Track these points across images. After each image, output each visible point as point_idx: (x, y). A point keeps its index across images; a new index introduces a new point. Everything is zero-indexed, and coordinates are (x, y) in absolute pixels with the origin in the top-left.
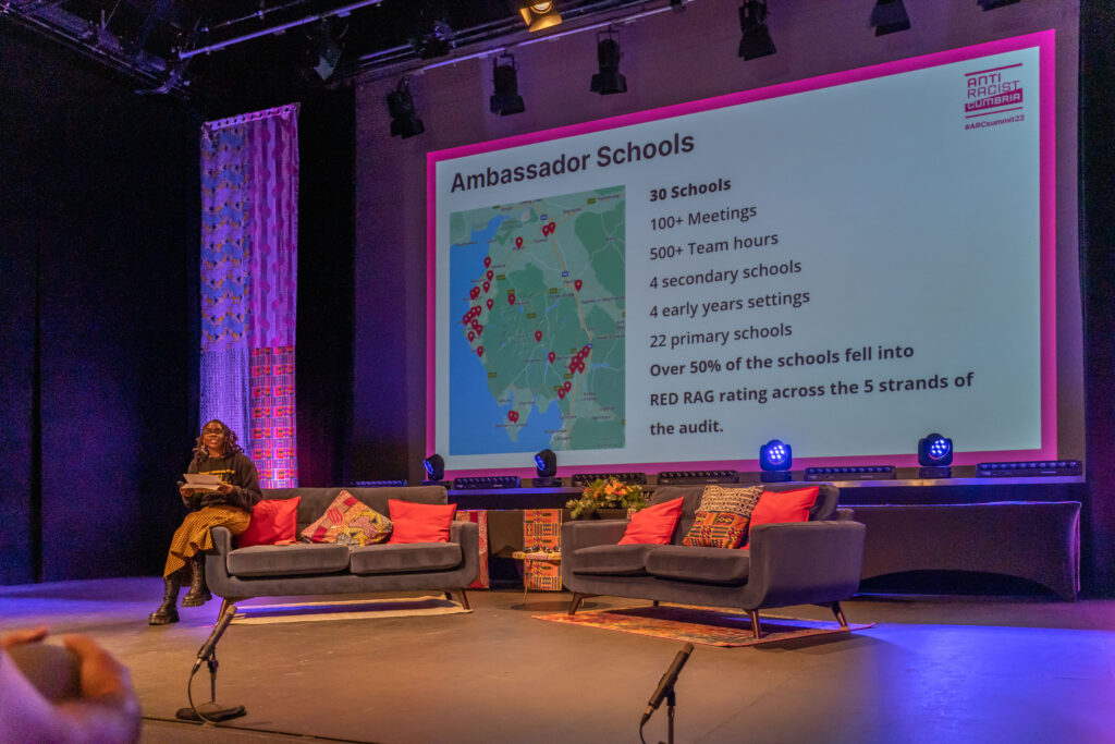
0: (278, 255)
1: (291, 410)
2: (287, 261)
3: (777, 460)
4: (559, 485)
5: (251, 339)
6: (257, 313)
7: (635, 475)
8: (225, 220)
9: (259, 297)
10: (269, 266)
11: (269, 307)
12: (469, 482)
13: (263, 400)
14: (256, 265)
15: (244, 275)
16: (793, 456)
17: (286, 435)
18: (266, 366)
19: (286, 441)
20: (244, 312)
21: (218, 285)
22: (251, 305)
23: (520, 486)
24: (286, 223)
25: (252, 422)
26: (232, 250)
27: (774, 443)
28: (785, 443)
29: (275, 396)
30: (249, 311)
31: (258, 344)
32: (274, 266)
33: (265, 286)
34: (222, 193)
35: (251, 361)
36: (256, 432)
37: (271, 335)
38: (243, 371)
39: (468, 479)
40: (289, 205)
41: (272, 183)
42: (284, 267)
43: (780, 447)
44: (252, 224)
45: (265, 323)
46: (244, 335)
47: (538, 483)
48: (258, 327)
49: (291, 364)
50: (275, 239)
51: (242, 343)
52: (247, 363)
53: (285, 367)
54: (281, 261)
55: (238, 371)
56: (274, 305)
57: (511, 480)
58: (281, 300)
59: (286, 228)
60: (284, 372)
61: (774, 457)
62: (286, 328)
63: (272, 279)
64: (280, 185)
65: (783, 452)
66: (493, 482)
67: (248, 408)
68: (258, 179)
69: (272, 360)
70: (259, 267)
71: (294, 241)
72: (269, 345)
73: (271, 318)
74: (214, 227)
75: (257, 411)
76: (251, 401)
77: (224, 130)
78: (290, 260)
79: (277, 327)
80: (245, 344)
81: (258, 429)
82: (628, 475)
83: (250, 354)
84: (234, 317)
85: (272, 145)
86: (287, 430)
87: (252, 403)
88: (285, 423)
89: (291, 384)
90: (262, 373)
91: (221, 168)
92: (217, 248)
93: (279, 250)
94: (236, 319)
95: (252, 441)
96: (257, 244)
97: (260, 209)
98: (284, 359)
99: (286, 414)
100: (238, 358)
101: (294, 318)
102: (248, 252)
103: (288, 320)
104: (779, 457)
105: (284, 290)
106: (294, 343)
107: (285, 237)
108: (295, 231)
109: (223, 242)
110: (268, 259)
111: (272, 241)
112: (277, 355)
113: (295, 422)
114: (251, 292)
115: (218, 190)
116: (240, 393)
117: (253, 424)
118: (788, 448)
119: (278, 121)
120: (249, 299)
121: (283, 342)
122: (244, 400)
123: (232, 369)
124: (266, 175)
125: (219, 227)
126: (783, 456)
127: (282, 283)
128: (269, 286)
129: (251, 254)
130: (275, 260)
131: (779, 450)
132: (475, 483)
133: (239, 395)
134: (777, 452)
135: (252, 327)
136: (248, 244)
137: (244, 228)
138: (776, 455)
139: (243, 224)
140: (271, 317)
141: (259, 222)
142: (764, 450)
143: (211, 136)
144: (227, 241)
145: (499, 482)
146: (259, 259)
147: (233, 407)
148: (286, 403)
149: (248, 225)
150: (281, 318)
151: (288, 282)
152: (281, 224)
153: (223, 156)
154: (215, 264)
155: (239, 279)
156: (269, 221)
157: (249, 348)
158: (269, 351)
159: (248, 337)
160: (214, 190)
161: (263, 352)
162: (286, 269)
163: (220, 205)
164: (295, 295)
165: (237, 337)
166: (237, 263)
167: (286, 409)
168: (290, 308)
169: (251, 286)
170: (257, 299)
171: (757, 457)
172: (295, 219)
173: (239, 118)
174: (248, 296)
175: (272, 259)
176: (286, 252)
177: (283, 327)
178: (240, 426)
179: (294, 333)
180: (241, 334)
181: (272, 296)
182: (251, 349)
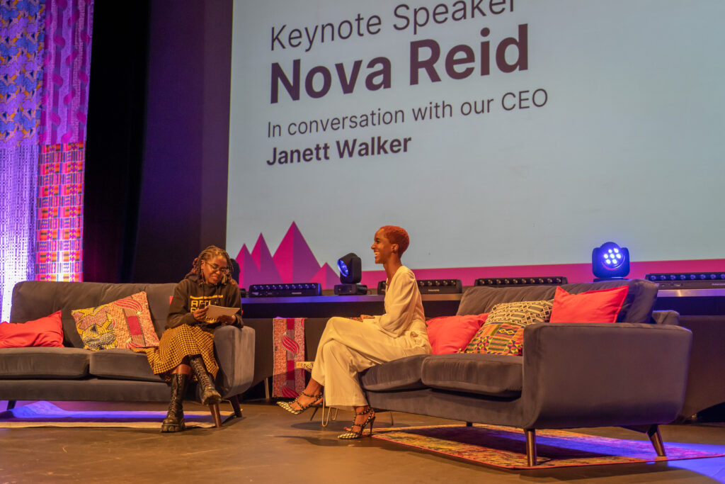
0: (73, 48)
1: (80, 209)
2: (81, 53)
3: (612, 265)
4: (364, 292)
5: (42, 136)
6: (49, 108)
7: (449, 282)
8: (21, 13)
9: (52, 92)
10: (63, 59)
11: (61, 102)
12: (265, 289)
13: (51, 199)
14: (50, 59)
15: (38, 69)
16: (632, 260)
17: (73, 237)
18: (55, 163)
19: (72, 243)
20: (36, 107)
21: (11, 80)
22: (44, 100)
23: (321, 294)
24: (82, 15)
25: (38, 222)
26: (27, 44)
27: (610, 245)
28: (621, 247)
29: (63, 195)
30: (41, 107)
31: (48, 141)
32: (68, 59)
33: (58, 80)
35: (40, 161)
36: (42, 234)
37: (62, 131)
38: (32, 169)
39: (264, 286)
42: (78, 60)
43: (616, 250)
44: (48, 17)
45: (56, 119)
46: (34, 132)
47: (341, 290)
48: (49, 123)
49: (81, 161)
50: (70, 32)
51: (32, 140)
52: (36, 160)
53: (74, 164)
54: (75, 54)
55: (27, 170)
56: (66, 100)
57: (311, 288)
58: (73, 93)
59: (81, 20)
60: (74, 170)
61: (608, 262)
62: (77, 123)
63: (65, 72)
65: (619, 256)
66: (291, 289)
67: (35, 208)
69: (62, 157)
70: (52, 61)
71: (89, 32)
72: (59, 140)
73: (63, 113)
74: (11, 21)
75: (44, 212)
76: (39, 201)
78: (84, 51)
79: (69, 121)
80: (35, 141)
81: (45, 231)
82: (441, 282)
83: (40, 151)
84: (25, 113)
86: (73, 231)
87: (40, 203)
88: (72, 224)
89: (80, 183)
90: (51, 171)
92: (13, 44)
93: (73, 43)
94: (27, 115)
95: (37, 244)
96: (52, 37)
98: (74, 156)
99: (73, 214)
100: (28, 156)
101: (86, 113)
102: (42, 44)
103: (79, 115)
104: (615, 262)
105: (77, 83)
106: (85, 139)
107: (81, 29)
108: (90, 22)
109: (19, 36)
110: (63, 52)
111: (67, 34)
112: (67, 153)
113: (82, 223)
114: (44, 86)
116: (27, 193)
117: (40, 226)
118: (625, 252)
120: (41, 94)
121: (74, 138)
122: (32, 199)
123: (20, 168)
125: (15, 21)
126: (620, 261)
127: (75, 77)
128: (62, 80)
129: (46, 47)
130: (69, 53)
131: (615, 254)
132: (272, 290)
133: (26, 195)
134: (612, 256)
135: (43, 123)
136: (43, 36)
137: (40, 21)
138: (611, 259)
139: (39, 17)
140: (63, 111)
141: (55, 14)
142: (598, 253)
144: (22, 36)
145: (297, 290)
146: (53, 52)
147: (20, 207)
148: (74, 203)
149: (44, 17)
150: (72, 113)
151: (81, 75)
152: (76, 15)
154: (10, 58)
155: (32, 74)
156: (65, 13)
157: (39, 144)
158: (59, 148)
159: (39, 133)
161: (52, 149)
162: (80, 63)
164: (87, 89)
165: (27, 134)
166: (31, 57)
167: (74, 209)
168: (82, 102)
169: (45, 80)
170: (49, 94)
171: (589, 260)
172: (91, 10)
174: (41, 91)
175: (67, 52)
176: (81, 44)
177: (75, 122)
178: (26, 227)
179: (85, 129)
180: (32, 131)
181: (65, 90)
182: (40, 145)
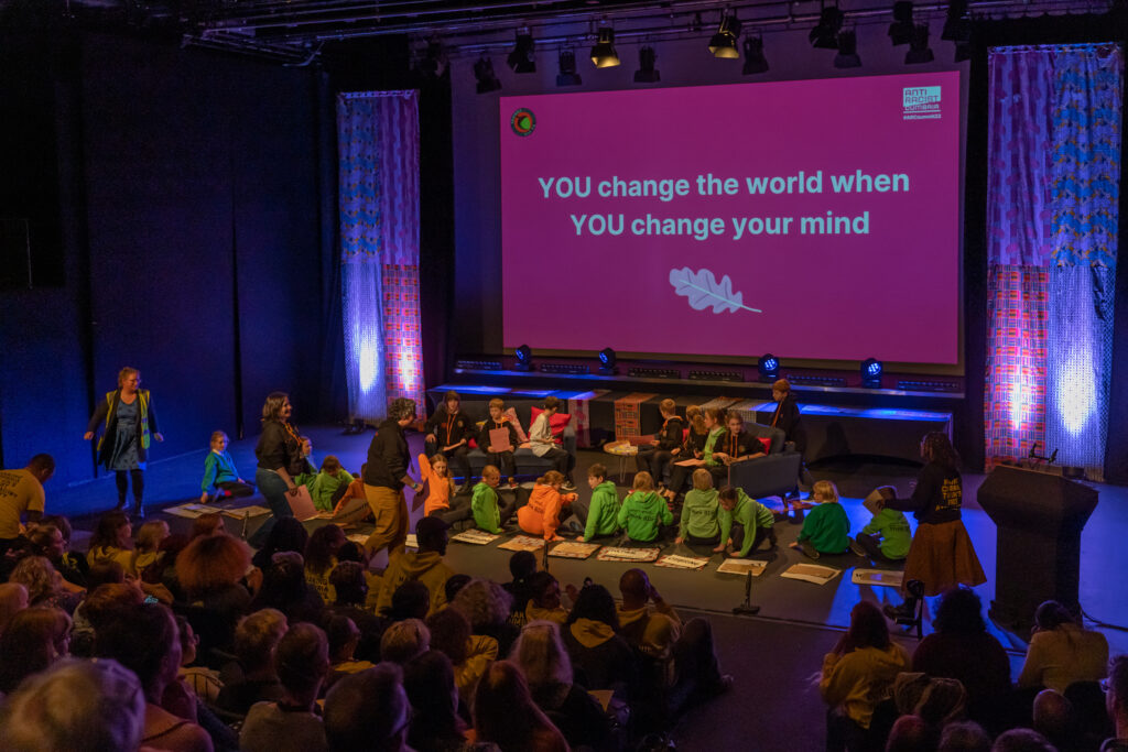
0: (404, 199)
1: (417, 311)
2: (411, 204)
5: (382, 257)
6: (387, 238)
8: (359, 167)
9: (389, 227)
10: (396, 206)
11: (397, 235)
13: (392, 302)
14: (386, 203)
15: (375, 210)
17: (413, 329)
18: (395, 278)
19: (413, 334)
20: (377, 237)
21: (354, 215)
22: (382, 233)
24: (410, 176)
25: (384, 317)
26: (365, 190)
29: (402, 300)
30: (380, 237)
31: (388, 261)
32: (400, 206)
33: (393, 220)
34: (356, 148)
35: (382, 273)
36: (387, 325)
37: (399, 256)
38: (376, 280)
40: (412, 163)
41: (397, 145)
42: (409, 208)
44: (381, 173)
45: (394, 247)
46: (377, 254)
48: (387, 250)
49: (416, 278)
50: (400, 187)
51: (374, 259)
52: (379, 274)
53: (410, 280)
54: (405, 203)
55: (372, 280)
56: (401, 235)
58: (406, 231)
59: (409, 180)
60: (410, 284)
63: (399, 215)
64: (404, 147)
67: (381, 308)
68: (385, 140)
69: (400, 274)
70: (387, 206)
71: (417, 189)
72: (396, 263)
73: (399, 244)
74: (350, 171)
75: (388, 310)
76: (384, 302)
77: (356, 100)
78: (413, 203)
79: (404, 250)
80: (377, 260)
81: (390, 323)
83: (382, 268)
84: (368, 239)
85: (396, 117)
86: (413, 325)
87: (385, 304)
88: (411, 320)
89: (416, 293)
90: (392, 283)
91: (354, 128)
92: (353, 187)
93: (404, 194)
94: (370, 241)
95: (385, 332)
96: (386, 188)
97: (388, 163)
98: (410, 275)
99: (412, 314)
100: (372, 270)
102: (378, 193)
105: (409, 224)
106: (418, 264)
107: (409, 185)
109: (358, 183)
110: (395, 200)
112: (404, 271)
113: (419, 321)
114: (382, 223)
115: (352, 144)
117: (386, 319)
119: (401, 99)
120: (380, 228)
121: (409, 263)
122: (378, 301)
123: (367, 277)
124: (392, 139)
125: (353, 171)
127: (407, 219)
128: (396, 220)
129: (381, 195)
130: (401, 201)
133: (373, 297)
135: (383, 248)
136: (378, 187)
137: (375, 175)
139: (374, 172)
140: (399, 242)
141: (387, 173)
143: (346, 104)
144: (360, 183)
145: (573, 369)
146: (387, 199)
147: (369, 305)
148: (412, 307)
149: (378, 173)
150: (407, 244)
152: (405, 176)
153: (356, 120)
154: (351, 199)
155: (371, 212)
156: (395, 172)
158: (397, 267)
159: (380, 256)
160: (349, 144)
161: (392, 268)
162: (411, 210)
163: (354, 155)
165: (371, 254)
166: (369, 200)
167: (412, 310)
169: (382, 218)
170: (386, 229)
172: (417, 175)
173: (369, 94)
174: (379, 225)
175: (399, 201)
176: (410, 197)
177: (409, 252)
178: (375, 319)
179: (418, 257)
180: (374, 253)
181: (399, 228)
182: (382, 264)
